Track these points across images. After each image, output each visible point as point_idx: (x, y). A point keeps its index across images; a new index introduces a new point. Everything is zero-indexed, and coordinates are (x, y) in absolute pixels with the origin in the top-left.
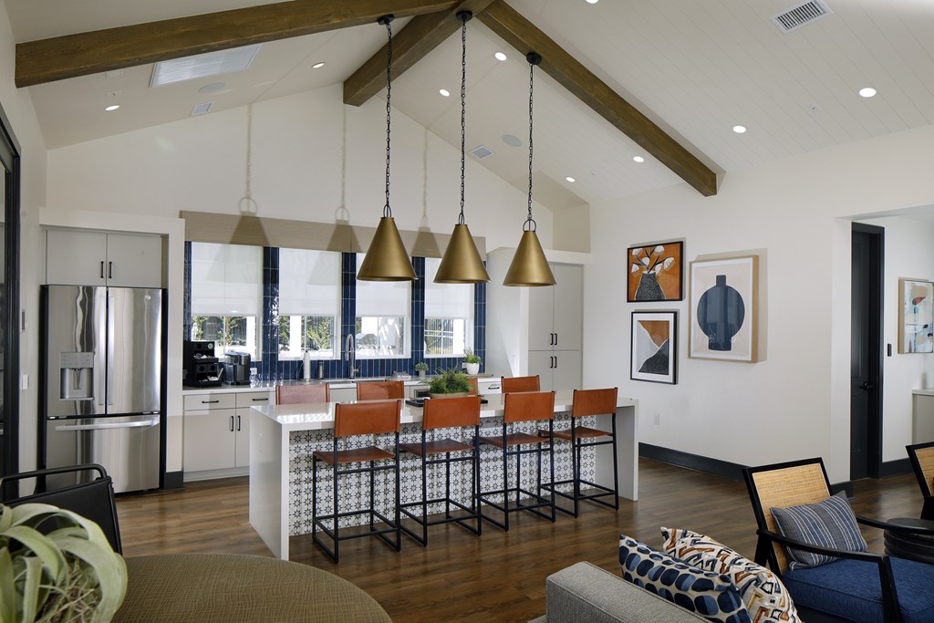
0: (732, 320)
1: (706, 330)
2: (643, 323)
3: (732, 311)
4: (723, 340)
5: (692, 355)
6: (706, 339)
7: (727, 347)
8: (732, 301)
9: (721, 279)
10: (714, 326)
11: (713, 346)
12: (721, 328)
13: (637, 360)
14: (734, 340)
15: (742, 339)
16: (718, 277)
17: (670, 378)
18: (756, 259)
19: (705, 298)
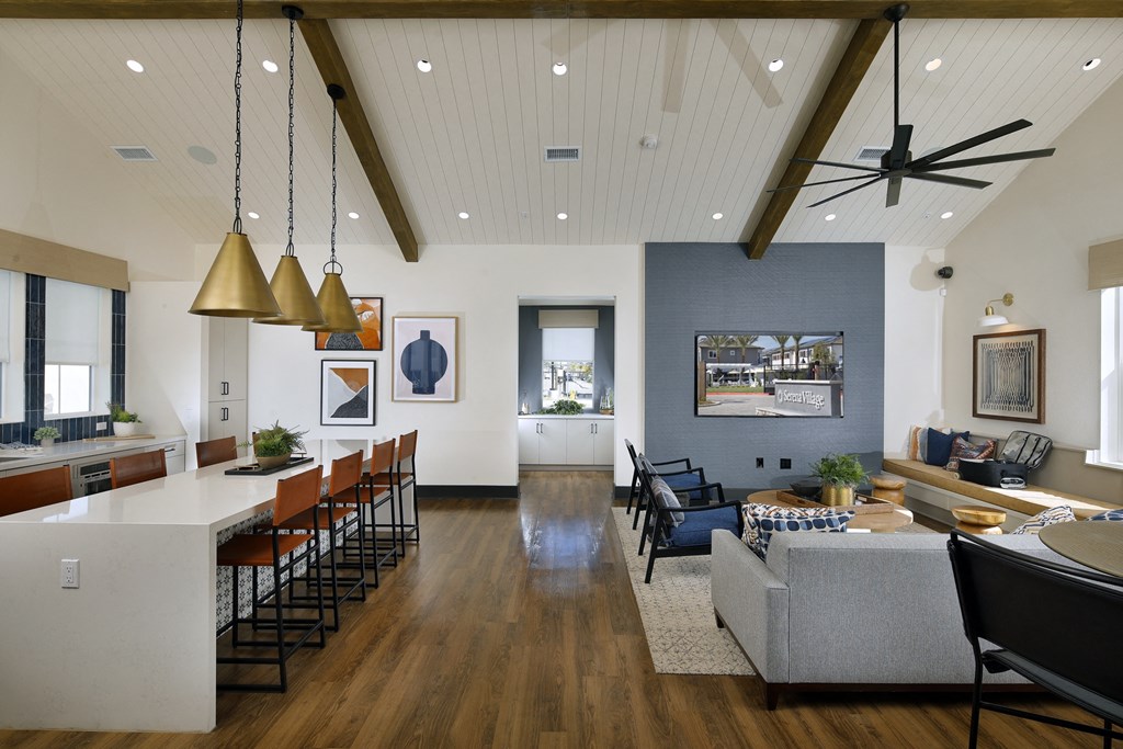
0: (436, 368)
1: (410, 378)
2: (336, 370)
3: (435, 361)
4: (427, 385)
5: (395, 398)
6: (410, 385)
7: (431, 391)
8: (437, 352)
9: (425, 334)
10: (418, 374)
11: (416, 391)
12: (425, 375)
13: (329, 407)
14: (437, 385)
15: (444, 384)
16: (422, 332)
17: (369, 420)
18: (457, 319)
19: (409, 350)
